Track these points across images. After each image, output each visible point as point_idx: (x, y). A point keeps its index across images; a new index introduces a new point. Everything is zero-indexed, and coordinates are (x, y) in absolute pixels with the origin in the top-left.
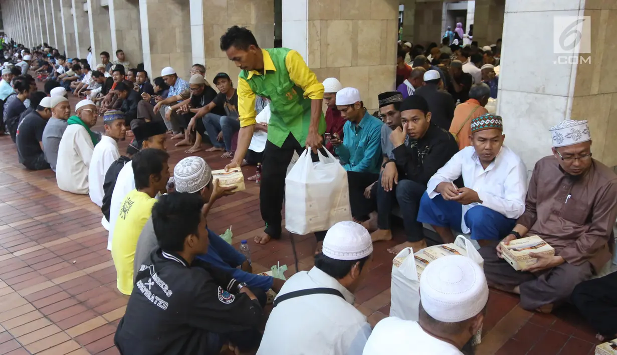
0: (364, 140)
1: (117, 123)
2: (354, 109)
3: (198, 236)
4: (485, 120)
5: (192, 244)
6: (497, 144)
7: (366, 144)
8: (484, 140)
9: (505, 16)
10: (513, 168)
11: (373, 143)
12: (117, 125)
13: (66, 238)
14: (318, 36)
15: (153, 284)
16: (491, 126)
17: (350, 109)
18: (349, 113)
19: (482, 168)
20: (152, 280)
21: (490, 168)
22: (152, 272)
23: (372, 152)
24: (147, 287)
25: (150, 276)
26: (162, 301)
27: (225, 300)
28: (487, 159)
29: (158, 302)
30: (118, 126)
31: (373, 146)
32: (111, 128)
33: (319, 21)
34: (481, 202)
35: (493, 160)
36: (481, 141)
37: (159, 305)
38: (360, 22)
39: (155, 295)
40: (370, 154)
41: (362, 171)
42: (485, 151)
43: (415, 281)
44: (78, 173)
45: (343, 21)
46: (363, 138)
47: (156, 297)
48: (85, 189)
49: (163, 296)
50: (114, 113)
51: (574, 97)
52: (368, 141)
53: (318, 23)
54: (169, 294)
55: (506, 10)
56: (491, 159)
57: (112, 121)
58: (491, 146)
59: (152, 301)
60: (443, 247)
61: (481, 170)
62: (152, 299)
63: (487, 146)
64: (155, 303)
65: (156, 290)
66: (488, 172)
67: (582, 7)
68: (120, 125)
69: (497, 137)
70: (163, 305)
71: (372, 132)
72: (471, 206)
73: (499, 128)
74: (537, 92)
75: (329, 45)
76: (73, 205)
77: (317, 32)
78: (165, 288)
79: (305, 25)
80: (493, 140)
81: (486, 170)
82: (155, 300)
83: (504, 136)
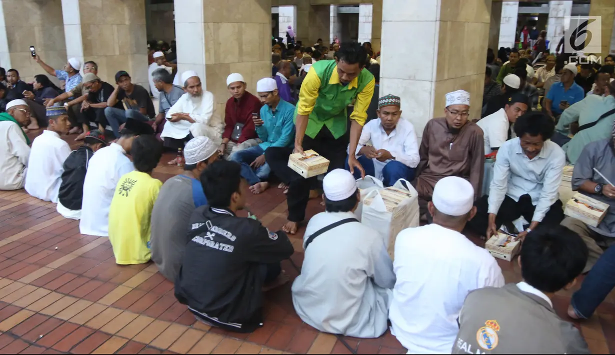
0: (281, 121)
1: (62, 118)
2: (273, 95)
3: (240, 194)
4: (389, 99)
5: (237, 200)
6: (397, 116)
7: (283, 124)
8: (387, 113)
9: (383, 24)
10: (410, 132)
11: (289, 122)
12: (63, 120)
13: (27, 230)
14: (212, 36)
15: (213, 235)
16: (393, 103)
17: (270, 96)
18: (270, 98)
19: (386, 135)
20: (212, 233)
21: (392, 134)
22: (210, 226)
23: (289, 130)
24: (208, 239)
25: (207, 230)
26: (227, 246)
27: (273, 237)
28: (389, 128)
29: (223, 247)
30: (64, 122)
31: (288, 126)
32: (56, 122)
33: (212, 24)
34: (394, 158)
35: (394, 127)
36: (385, 114)
37: (226, 249)
38: (244, 25)
39: (220, 243)
40: (287, 131)
41: (283, 146)
42: (388, 122)
43: (384, 212)
44: (10, 168)
45: (230, 24)
46: (281, 118)
47: (221, 244)
48: (15, 184)
49: (227, 242)
50: (60, 109)
51: (436, 81)
52: (285, 121)
53: (211, 25)
54: (233, 239)
55: (383, 19)
56: (392, 127)
57: (58, 116)
58: (392, 118)
59: (217, 248)
60: (388, 189)
61: (386, 137)
62: (217, 247)
63: (389, 117)
64: (221, 249)
65: (219, 238)
66: (390, 138)
67: (438, 19)
68: (65, 120)
69: (396, 112)
70: (229, 248)
71: (288, 114)
72: (388, 161)
73: (398, 105)
74: (410, 78)
75: (220, 44)
76: (10, 202)
77: (211, 34)
78: (229, 235)
79: (200, 27)
80: (394, 114)
81: (390, 136)
82: (220, 247)
83: (401, 112)
